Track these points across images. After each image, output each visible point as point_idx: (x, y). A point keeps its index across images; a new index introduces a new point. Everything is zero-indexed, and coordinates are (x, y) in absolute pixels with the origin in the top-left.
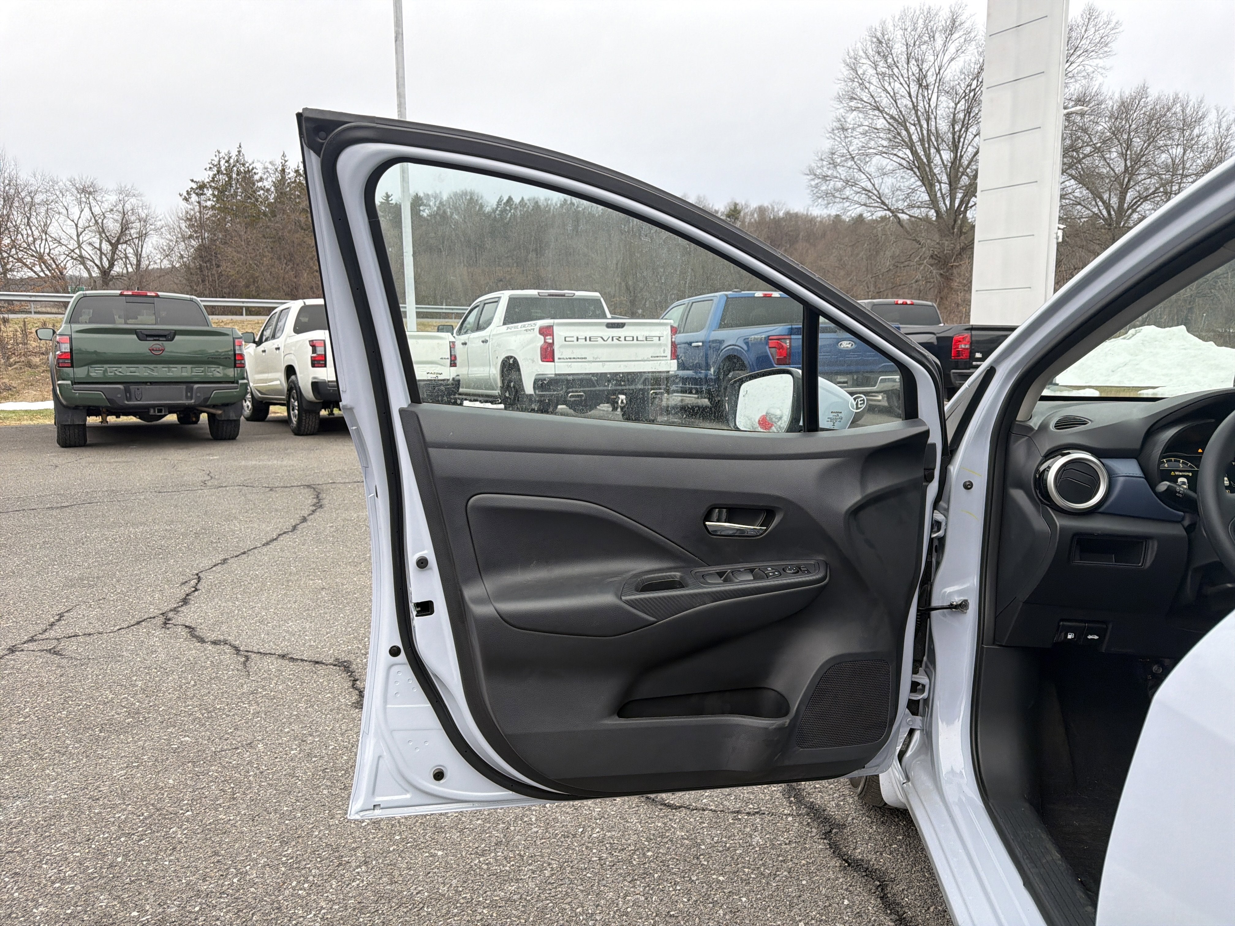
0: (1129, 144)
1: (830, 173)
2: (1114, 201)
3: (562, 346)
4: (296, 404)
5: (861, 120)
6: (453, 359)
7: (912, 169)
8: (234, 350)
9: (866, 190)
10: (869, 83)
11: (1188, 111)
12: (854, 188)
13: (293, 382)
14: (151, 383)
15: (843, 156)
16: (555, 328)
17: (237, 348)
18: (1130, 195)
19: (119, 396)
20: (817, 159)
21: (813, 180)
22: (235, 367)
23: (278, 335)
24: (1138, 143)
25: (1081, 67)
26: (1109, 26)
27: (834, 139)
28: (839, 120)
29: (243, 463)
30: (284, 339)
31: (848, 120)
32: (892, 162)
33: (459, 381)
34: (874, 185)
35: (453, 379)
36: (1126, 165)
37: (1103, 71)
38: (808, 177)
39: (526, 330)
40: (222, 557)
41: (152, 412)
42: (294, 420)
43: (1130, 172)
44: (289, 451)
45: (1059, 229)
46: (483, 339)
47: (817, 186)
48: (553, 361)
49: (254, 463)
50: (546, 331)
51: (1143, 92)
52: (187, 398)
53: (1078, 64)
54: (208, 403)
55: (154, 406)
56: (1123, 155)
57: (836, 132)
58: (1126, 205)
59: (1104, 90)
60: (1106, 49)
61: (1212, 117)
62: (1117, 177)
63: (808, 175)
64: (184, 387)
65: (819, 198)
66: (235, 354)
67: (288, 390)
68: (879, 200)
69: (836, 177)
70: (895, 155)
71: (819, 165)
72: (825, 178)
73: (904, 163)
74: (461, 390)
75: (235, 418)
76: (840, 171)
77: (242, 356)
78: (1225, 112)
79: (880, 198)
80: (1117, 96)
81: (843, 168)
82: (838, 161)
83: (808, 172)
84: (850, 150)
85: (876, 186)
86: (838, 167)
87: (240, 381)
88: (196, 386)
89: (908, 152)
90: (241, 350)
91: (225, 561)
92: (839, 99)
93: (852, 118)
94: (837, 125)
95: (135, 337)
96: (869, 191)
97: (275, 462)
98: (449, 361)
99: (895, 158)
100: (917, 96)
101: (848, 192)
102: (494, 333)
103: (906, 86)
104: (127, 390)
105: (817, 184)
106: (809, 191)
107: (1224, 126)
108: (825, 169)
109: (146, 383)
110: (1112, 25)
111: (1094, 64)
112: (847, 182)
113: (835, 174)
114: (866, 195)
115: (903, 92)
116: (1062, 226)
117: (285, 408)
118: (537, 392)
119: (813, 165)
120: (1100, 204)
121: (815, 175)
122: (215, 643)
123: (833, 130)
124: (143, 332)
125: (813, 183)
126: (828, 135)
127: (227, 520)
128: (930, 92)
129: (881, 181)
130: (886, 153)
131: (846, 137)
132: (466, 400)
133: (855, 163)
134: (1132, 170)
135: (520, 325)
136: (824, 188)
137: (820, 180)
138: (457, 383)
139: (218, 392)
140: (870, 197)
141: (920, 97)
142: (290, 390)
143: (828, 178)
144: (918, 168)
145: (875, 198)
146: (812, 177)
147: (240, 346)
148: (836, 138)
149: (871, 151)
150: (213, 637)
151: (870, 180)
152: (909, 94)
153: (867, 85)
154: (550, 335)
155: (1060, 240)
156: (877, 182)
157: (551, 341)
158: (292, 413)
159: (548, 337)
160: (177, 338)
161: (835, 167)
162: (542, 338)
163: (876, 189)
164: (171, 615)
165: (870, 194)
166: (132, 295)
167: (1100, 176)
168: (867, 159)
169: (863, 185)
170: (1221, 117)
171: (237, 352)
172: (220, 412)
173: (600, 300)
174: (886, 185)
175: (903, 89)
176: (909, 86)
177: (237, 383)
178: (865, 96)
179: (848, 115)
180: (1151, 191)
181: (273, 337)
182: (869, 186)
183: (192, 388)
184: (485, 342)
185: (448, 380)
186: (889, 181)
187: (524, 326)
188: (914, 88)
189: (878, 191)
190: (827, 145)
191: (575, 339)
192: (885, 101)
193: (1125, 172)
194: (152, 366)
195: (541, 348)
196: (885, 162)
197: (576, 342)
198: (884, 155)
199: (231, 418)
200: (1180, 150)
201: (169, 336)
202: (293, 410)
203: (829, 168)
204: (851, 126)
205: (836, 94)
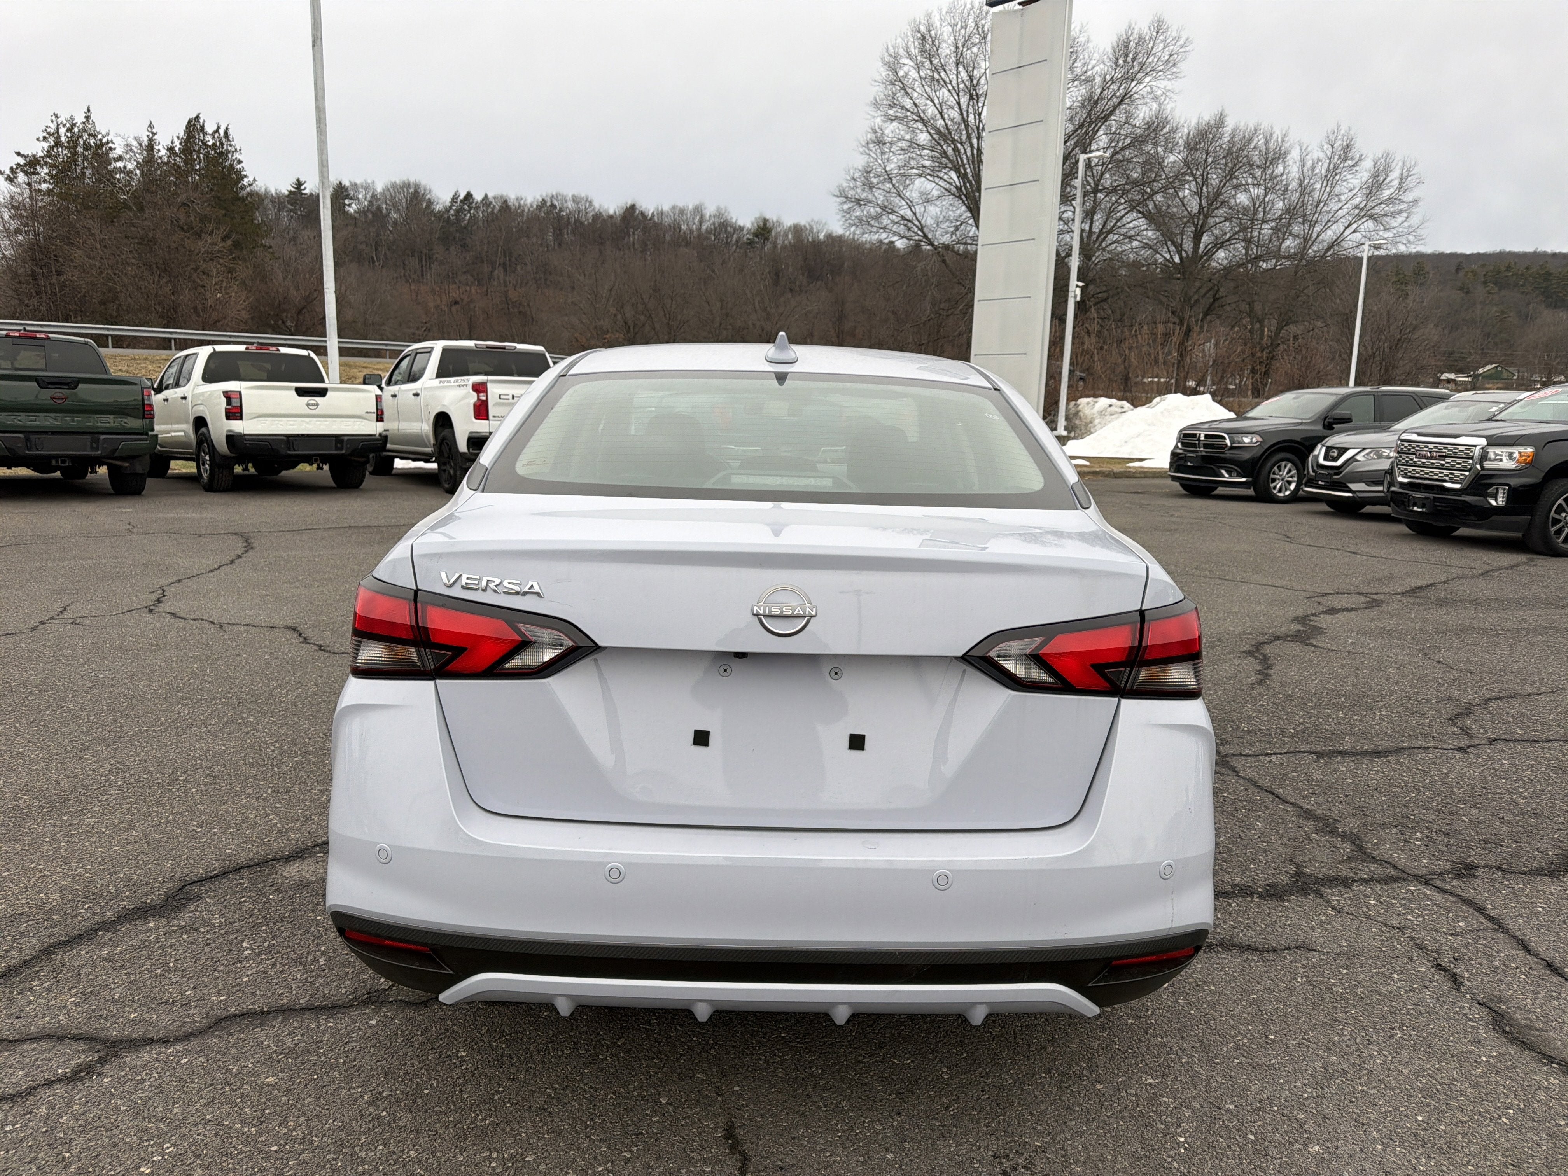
0: (1205, 181)
1: (864, 195)
2: (1188, 245)
3: (496, 404)
4: (207, 458)
5: (902, 133)
6: (380, 413)
7: (959, 197)
8: (143, 400)
9: (906, 219)
10: (913, 89)
11: (1272, 145)
12: (891, 216)
13: (203, 434)
14: (53, 433)
15: (879, 176)
16: (489, 385)
17: (146, 397)
18: (1205, 239)
19: (19, 445)
20: (849, 178)
21: (845, 202)
22: (144, 417)
23: (181, 382)
24: (1214, 179)
25: (1148, 88)
26: (1179, 43)
27: (869, 155)
28: (875, 132)
29: (161, 515)
30: (192, 388)
31: (886, 132)
32: (937, 187)
33: (386, 437)
34: (915, 214)
35: (380, 435)
36: (1200, 205)
37: (1172, 95)
38: (838, 200)
39: (459, 386)
40: (175, 579)
41: (54, 462)
42: (205, 476)
43: (1205, 213)
44: (205, 505)
45: (1077, 286)
46: (414, 392)
47: (849, 211)
48: (487, 419)
49: (172, 515)
50: (480, 388)
51: (1220, 122)
52: (92, 449)
53: (1145, 84)
54: (116, 455)
55: (56, 457)
56: (1199, 194)
57: (871, 146)
58: (1200, 251)
59: (1177, 114)
60: (1175, 70)
61: (1295, 154)
62: (1191, 216)
63: (837, 196)
64: (89, 437)
65: (852, 225)
66: (144, 404)
67: (197, 443)
68: (920, 233)
69: (870, 202)
70: (941, 178)
71: (852, 185)
72: (858, 201)
73: (954, 190)
74: (389, 446)
75: (141, 472)
76: (876, 194)
77: (151, 406)
78: (1309, 149)
79: (922, 230)
80: (1194, 123)
81: (879, 191)
82: (875, 181)
83: (839, 194)
84: (888, 169)
85: (918, 215)
86: (874, 190)
87: (150, 433)
88: (102, 437)
89: (953, 175)
90: (150, 400)
91: (179, 581)
92: (876, 105)
93: (892, 130)
94: (873, 137)
95: (35, 384)
96: (909, 221)
97: (194, 515)
98: (375, 415)
99: (941, 183)
100: (968, 107)
101: (885, 221)
102: (426, 386)
103: (955, 95)
104: (28, 440)
105: (850, 208)
106: (839, 217)
107: (1309, 164)
108: (859, 191)
109: (46, 433)
110: (1181, 42)
111: (1162, 86)
112: (884, 208)
113: (870, 197)
114: (905, 225)
115: (952, 101)
116: (1081, 284)
117: (194, 464)
118: (471, 451)
119: (845, 184)
120: (1173, 249)
121: (847, 198)
122: (194, 620)
123: (868, 143)
124: (44, 379)
125: (846, 207)
126: (861, 150)
127: (168, 556)
128: (980, 105)
129: (923, 209)
130: (931, 175)
131: (883, 153)
132: (397, 457)
133: (894, 186)
134: (1208, 211)
135: (453, 379)
136: (858, 213)
137: (851, 204)
138: (384, 438)
139: (126, 444)
140: (909, 229)
141: (971, 110)
142: (199, 443)
143: (862, 203)
144: (966, 196)
145: (916, 229)
146: (844, 199)
147: (149, 395)
148: (871, 153)
149: (914, 171)
150: (192, 617)
151: (910, 207)
152: (959, 103)
153: (909, 91)
154: (483, 392)
155: (1078, 299)
156: (919, 209)
157: (484, 398)
158: (202, 467)
159: (482, 394)
160: (80, 386)
161: (871, 188)
162: (475, 394)
163: (917, 219)
164: (152, 608)
165: (910, 224)
166: (19, 337)
167: (1172, 216)
168: (908, 182)
169: (902, 212)
170: (1304, 154)
171: (146, 402)
172: (127, 465)
173: (544, 355)
174: (930, 215)
175: (952, 98)
176: (958, 95)
177: (147, 434)
178: (908, 103)
179: (886, 125)
180: (1228, 236)
181: (177, 384)
182: (908, 214)
183: (98, 439)
184: (416, 395)
185: (375, 435)
186: (933, 210)
187: (457, 381)
188: (964, 100)
189: (920, 222)
190: (860, 161)
191: (511, 397)
192: (931, 111)
193: (1199, 212)
194: (53, 415)
195: (475, 405)
196: (929, 186)
197: (511, 400)
198: (928, 177)
199: (138, 472)
200: (1261, 191)
201: (73, 384)
202: (204, 465)
203: (863, 190)
204: (890, 139)
205: (872, 99)
